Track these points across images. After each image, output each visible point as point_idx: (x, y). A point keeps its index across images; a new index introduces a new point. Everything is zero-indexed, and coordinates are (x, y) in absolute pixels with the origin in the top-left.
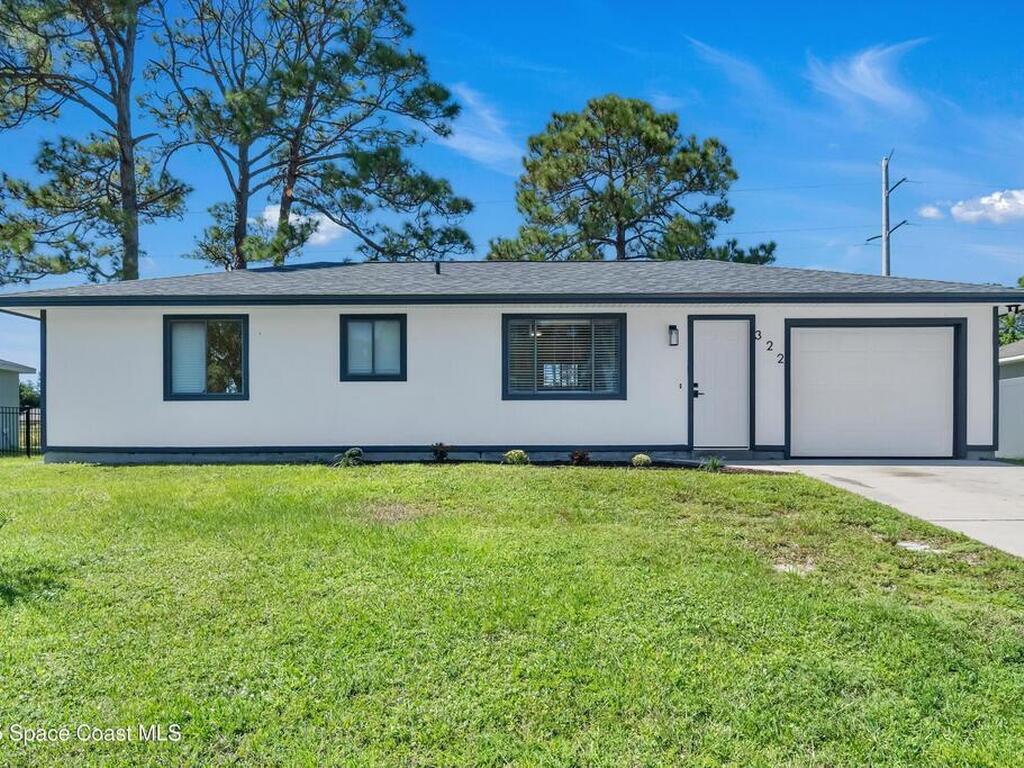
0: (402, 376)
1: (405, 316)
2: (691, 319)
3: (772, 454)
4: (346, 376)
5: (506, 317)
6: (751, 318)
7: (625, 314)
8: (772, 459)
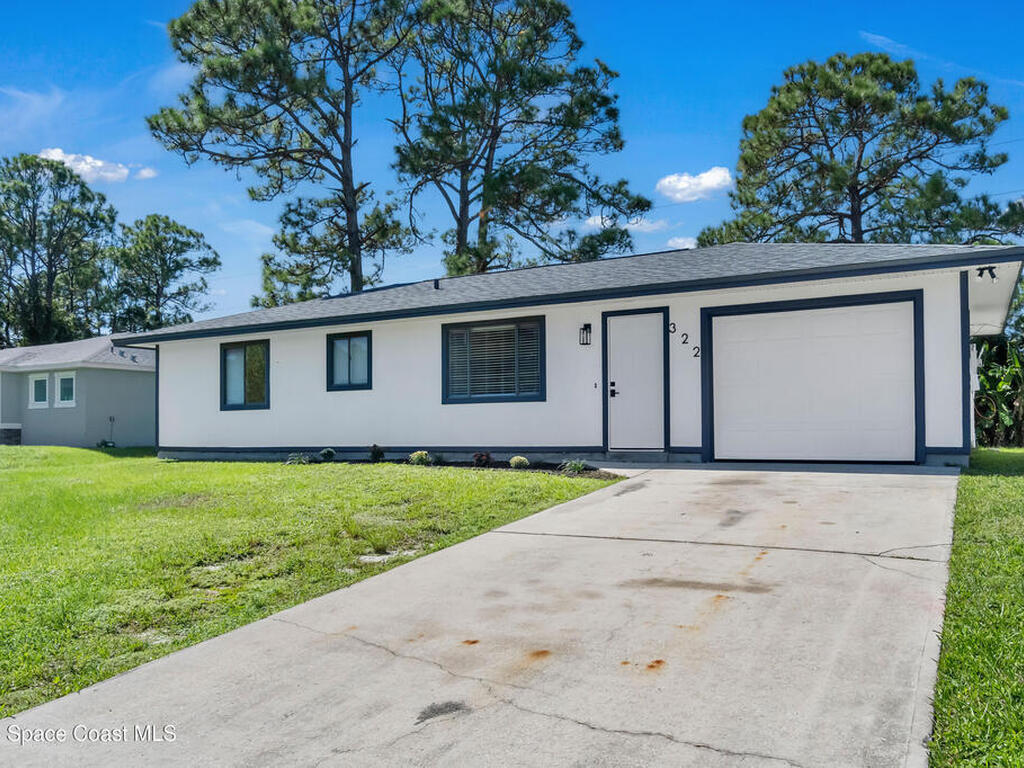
0: (368, 386)
1: (370, 332)
2: (605, 315)
3: (689, 457)
4: (331, 386)
5: (445, 327)
6: (665, 310)
7: (544, 316)
8: (689, 462)
